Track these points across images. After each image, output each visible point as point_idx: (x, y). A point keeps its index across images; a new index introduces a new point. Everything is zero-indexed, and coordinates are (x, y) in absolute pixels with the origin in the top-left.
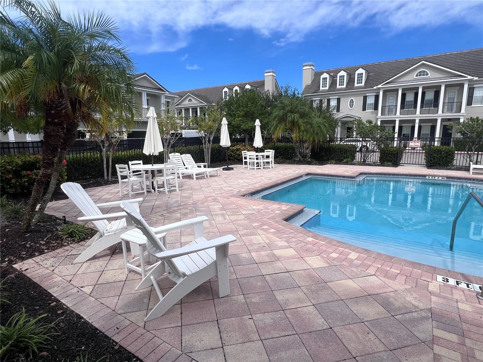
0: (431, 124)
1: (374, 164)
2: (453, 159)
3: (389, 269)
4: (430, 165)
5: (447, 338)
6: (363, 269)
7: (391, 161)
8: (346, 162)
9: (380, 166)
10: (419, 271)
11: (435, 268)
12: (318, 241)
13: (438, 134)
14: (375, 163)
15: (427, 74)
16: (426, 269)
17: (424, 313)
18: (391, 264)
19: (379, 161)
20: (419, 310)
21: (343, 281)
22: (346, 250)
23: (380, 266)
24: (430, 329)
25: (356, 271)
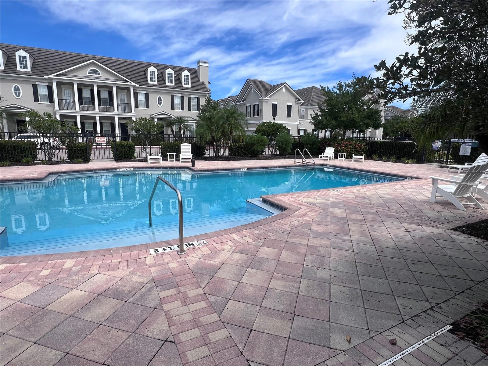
0: (110, 122)
1: (63, 162)
2: (134, 152)
3: (110, 261)
4: (118, 159)
5: (169, 295)
6: (85, 273)
7: (81, 157)
8: (26, 162)
9: (70, 163)
10: (135, 252)
11: (146, 245)
12: (16, 265)
13: (117, 131)
14: (63, 160)
15: (99, 74)
16: (140, 248)
17: (149, 285)
18: (110, 256)
19: (67, 159)
20: (145, 284)
21: (66, 296)
22: (59, 261)
23: (101, 262)
24: (157, 294)
25: (77, 278)
